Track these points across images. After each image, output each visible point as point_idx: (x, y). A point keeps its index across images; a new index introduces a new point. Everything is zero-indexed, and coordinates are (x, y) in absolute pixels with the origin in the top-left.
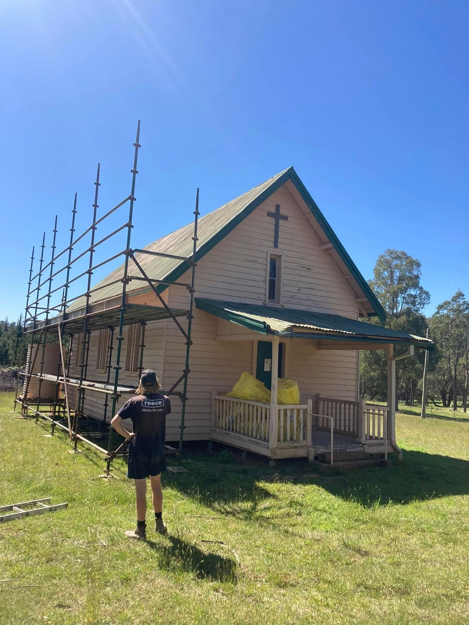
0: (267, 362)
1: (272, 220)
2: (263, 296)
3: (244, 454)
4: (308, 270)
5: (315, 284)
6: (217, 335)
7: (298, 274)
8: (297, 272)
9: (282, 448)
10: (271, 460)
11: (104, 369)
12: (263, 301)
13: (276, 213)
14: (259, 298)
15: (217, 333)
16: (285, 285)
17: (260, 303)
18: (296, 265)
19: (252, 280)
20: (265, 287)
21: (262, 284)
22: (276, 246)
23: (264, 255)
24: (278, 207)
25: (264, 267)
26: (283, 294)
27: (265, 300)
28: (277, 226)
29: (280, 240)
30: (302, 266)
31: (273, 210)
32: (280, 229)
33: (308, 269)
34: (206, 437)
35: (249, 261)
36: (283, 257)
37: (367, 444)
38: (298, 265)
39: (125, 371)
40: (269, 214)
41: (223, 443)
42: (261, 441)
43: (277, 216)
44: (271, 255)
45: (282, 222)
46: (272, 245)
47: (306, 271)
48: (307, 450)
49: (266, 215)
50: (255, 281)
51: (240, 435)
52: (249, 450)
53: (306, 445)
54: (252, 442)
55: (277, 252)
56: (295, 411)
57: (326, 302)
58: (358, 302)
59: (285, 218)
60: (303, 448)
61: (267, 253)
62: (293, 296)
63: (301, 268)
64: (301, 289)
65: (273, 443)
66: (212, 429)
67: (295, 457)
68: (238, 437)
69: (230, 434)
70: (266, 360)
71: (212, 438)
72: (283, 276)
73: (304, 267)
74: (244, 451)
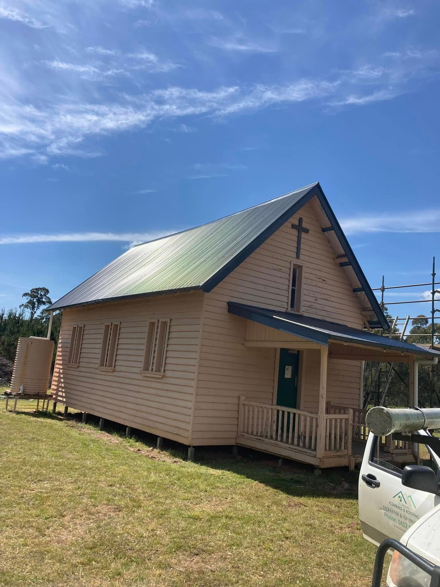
0: (288, 369)
1: (295, 232)
2: (286, 304)
3: (280, 461)
4: (323, 282)
5: (329, 295)
6: (245, 340)
7: (315, 285)
8: (315, 283)
9: (328, 457)
10: (316, 468)
11: (112, 366)
12: (286, 309)
13: (299, 225)
14: (282, 306)
15: (245, 338)
16: (305, 295)
17: (284, 310)
18: (315, 276)
19: (277, 288)
20: (287, 296)
21: (285, 293)
22: (298, 257)
23: (288, 265)
24: (301, 220)
25: (288, 276)
26: (303, 303)
27: (287, 309)
28: (299, 238)
29: (302, 251)
30: (318, 277)
31: (296, 223)
32: (303, 240)
33: (323, 280)
34: (232, 442)
35: (274, 270)
36: (304, 268)
37: (395, 454)
38: (316, 276)
39: (144, 372)
40: (293, 226)
41: (253, 449)
42: (306, 449)
43: (299, 228)
44: (294, 265)
45: (303, 235)
46: (295, 255)
47: (322, 282)
48: (348, 459)
49: (291, 226)
50: (279, 289)
51: (277, 442)
52: (289, 457)
53: (347, 455)
54: (294, 450)
55: (299, 262)
56: (339, 420)
57: (337, 313)
58: (363, 315)
59: (307, 231)
60: (345, 458)
61: (290, 263)
62: (311, 306)
63: (317, 280)
64: (317, 299)
65: (321, 452)
66: (239, 434)
67: (339, 466)
68: (275, 444)
69: (263, 441)
70: (286, 367)
71: (238, 443)
72: (303, 286)
73: (320, 278)
74: (280, 457)
